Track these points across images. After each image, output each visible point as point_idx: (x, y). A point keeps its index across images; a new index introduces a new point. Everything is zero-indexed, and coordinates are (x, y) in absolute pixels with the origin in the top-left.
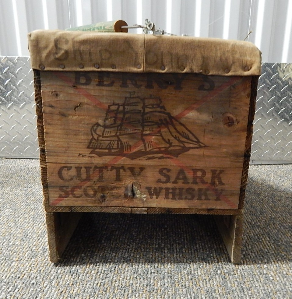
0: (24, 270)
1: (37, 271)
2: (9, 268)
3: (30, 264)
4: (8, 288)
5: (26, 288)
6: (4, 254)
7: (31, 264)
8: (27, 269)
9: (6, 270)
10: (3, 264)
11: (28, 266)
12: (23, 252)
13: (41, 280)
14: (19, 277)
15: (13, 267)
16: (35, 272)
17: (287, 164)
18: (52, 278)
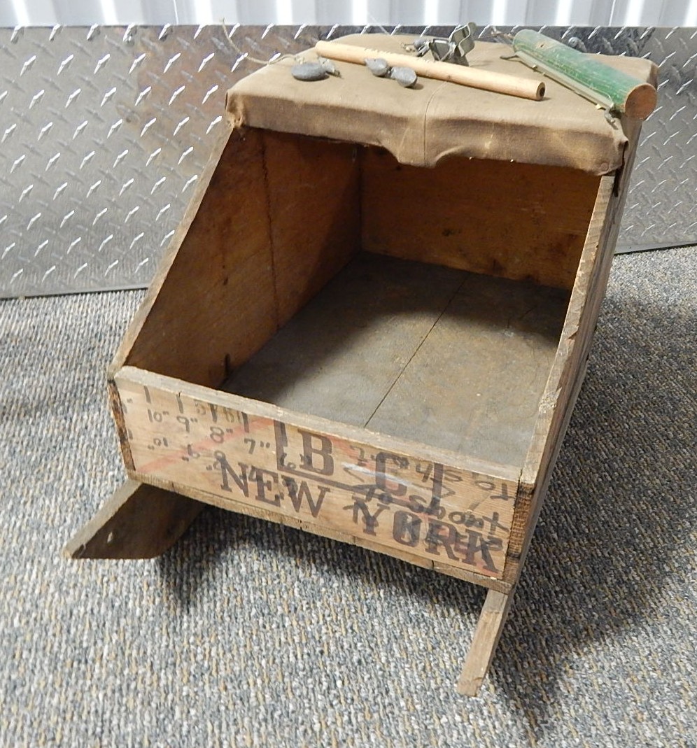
0: (319, 632)
1: (347, 631)
2: (286, 633)
3: (321, 617)
4: (320, 683)
5: (352, 674)
6: (249, 601)
7: (324, 616)
8: (324, 630)
9: (283, 639)
10: (267, 626)
11: (321, 622)
12: (287, 590)
13: (369, 651)
14: (322, 652)
15: (292, 630)
16: (344, 633)
17: (664, 249)
18: (385, 640)
